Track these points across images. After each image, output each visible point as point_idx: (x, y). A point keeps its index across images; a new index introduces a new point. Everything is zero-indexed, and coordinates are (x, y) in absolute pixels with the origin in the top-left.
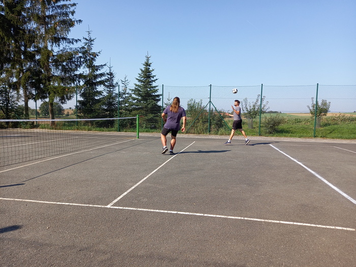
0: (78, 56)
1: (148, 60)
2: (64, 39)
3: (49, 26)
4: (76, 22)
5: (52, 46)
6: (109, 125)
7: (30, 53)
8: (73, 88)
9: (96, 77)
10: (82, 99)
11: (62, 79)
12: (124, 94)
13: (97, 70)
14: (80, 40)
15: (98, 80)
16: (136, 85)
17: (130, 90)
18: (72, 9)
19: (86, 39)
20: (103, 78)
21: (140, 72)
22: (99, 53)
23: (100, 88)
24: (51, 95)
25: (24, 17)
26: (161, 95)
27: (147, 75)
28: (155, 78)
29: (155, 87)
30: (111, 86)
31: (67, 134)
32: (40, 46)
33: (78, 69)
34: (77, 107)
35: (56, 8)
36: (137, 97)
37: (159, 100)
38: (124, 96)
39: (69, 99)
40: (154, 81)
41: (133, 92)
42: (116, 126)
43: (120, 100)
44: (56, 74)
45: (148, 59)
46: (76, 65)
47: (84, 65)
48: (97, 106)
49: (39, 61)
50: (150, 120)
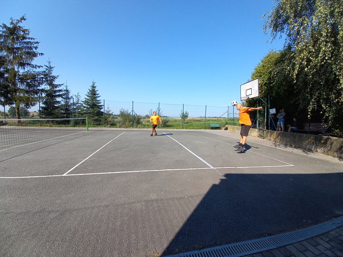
0: (40, 77)
3: (17, 54)
4: (38, 54)
5: (18, 68)
6: (66, 123)
8: (36, 98)
9: (55, 92)
10: (44, 106)
11: (27, 92)
12: (77, 103)
13: (56, 87)
14: (42, 67)
15: (57, 94)
16: (86, 99)
17: (82, 101)
18: (35, 45)
19: (47, 67)
20: (61, 93)
21: (89, 91)
22: (58, 76)
23: (59, 99)
24: (17, 102)
26: (103, 106)
27: (93, 93)
28: (99, 95)
29: (99, 100)
30: (67, 98)
31: (32, 129)
32: (9, 67)
33: (41, 86)
34: (40, 111)
35: (22, 43)
36: (87, 106)
38: (77, 105)
39: (32, 106)
41: (84, 103)
42: (72, 123)
43: (75, 107)
44: (21, 88)
45: (94, 84)
46: (39, 83)
47: (45, 83)
48: (57, 111)
49: (7, 78)
50: (96, 120)
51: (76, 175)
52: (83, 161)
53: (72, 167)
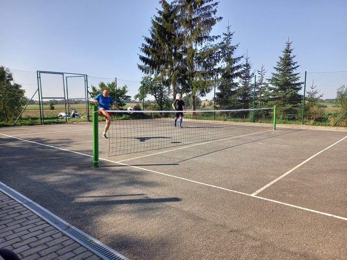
0: (217, 51)
1: (288, 46)
2: (206, 37)
3: (194, 27)
4: (217, 20)
5: (196, 45)
6: (243, 116)
7: (179, 54)
8: (212, 81)
9: (233, 69)
10: (219, 91)
11: (203, 74)
12: (260, 84)
13: (234, 63)
14: (220, 36)
15: (235, 73)
16: (274, 74)
17: (267, 79)
18: (214, 8)
19: (226, 35)
20: (240, 70)
21: (279, 60)
22: (237, 46)
23: (236, 80)
24: (194, 89)
25: (176, 24)
26: (303, 83)
27: (287, 63)
28: (296, 65)
29: (295, 75)
30: (247, 77)
32: (187, 47)
33: (217, 63)
34: (215, 99)
35: (200, 10)
36: (274, 87)
37: (300, 89)
38: (260, 86)
39: (208, 92)
40: (295, 68)
41: (270, 82)
42: (251, 116)
43: (256, 90)
44: (198, 70)
45: (289, 45)
46: (216, 60)
47: (222, 59)
48: (233, 98)
49: (185, 60)
50: (289, 111)
51: (269, 200)
52: (276, 181)
53: (262, 187)
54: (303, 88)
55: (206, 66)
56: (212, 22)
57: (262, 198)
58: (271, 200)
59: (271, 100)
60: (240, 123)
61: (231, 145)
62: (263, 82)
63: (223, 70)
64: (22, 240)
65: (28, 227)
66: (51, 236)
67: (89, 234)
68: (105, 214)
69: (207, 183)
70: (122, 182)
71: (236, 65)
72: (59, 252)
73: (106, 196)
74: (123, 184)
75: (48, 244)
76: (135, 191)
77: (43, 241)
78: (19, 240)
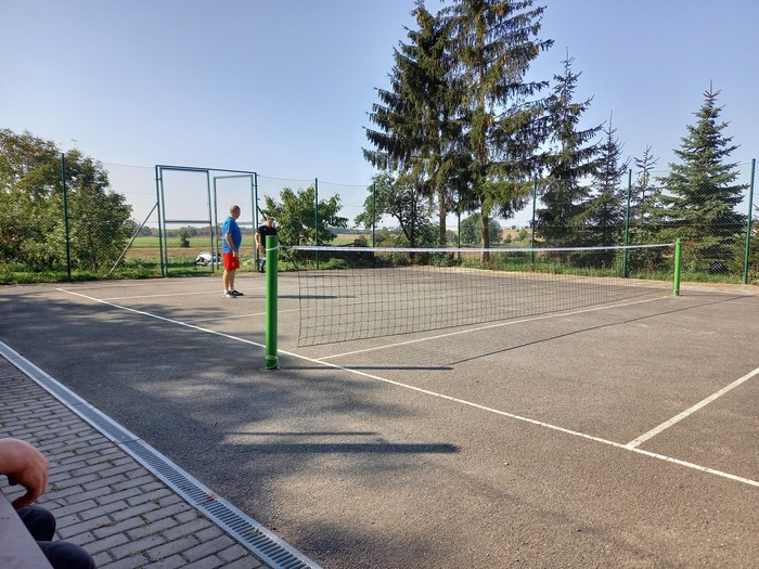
0: (540, 117)
1: (711, 102)
2: (516, 86)
3: (489, 65)
4: (540, 47)
5: (491, 105)
6: (601, 262)
7: (454, 124)
8: (529, 184)
9: (576, 157)
10: (544, 207)
11: (508, 169)
12: (642, 189)
13: (580, 142)
14: (547, 84)
15: (581, 164)
16: (674, 167)
17: (658, 179)
18: (534, 21)
19: (560, 79)
20: (593, 158)
21: (687, 134)
22: (587, 103)
23: (584, 181)
24: (486, 201)
25: (447, 59)
26: (745, 187)
27: (707, 140)
28: (729, 145)
29: (727, 167)
30: (609, 174)
31: (514, 279)
32: (471, 108)
33: (540, 144)
34: (533, 223)
35: (502, 27)
36: (676, 196)
37: (739, 200)
38: (641, 195)
39: (517, 209)
40: (725, 152)
41: (666, 184)
42: (620, 263)
43: (632, 204)
44: (497, 160)
45: (711, 98)
46: (536, 137)
47: (552, 135)
48: (576, 221)
49: (467, 138)
50: (711, 252)
51: (671, 460)
52: (685, 414)
53: (652, 427)
54: (746, 200)
55: (515, 150)
56: (530, 52)
57: (653, 455)
58: (677, 461)
59: (667, 226)
60: (594, 279)
61: (574, 328)
62: (649, 185)
63: (553, 160)
64: (114, 523)
65: (125, 494)
66: (172, 516)
67: (253, 516)
68: (289, 474)
69: (520, 414)
70: (325, 403)
71: (584, 146)
72: (189, 554)
73: (291, 434)
74: (328, 408)
75: (166, 533)
76: (355, 425)
77: (154, 528)
78: (106, 520)
